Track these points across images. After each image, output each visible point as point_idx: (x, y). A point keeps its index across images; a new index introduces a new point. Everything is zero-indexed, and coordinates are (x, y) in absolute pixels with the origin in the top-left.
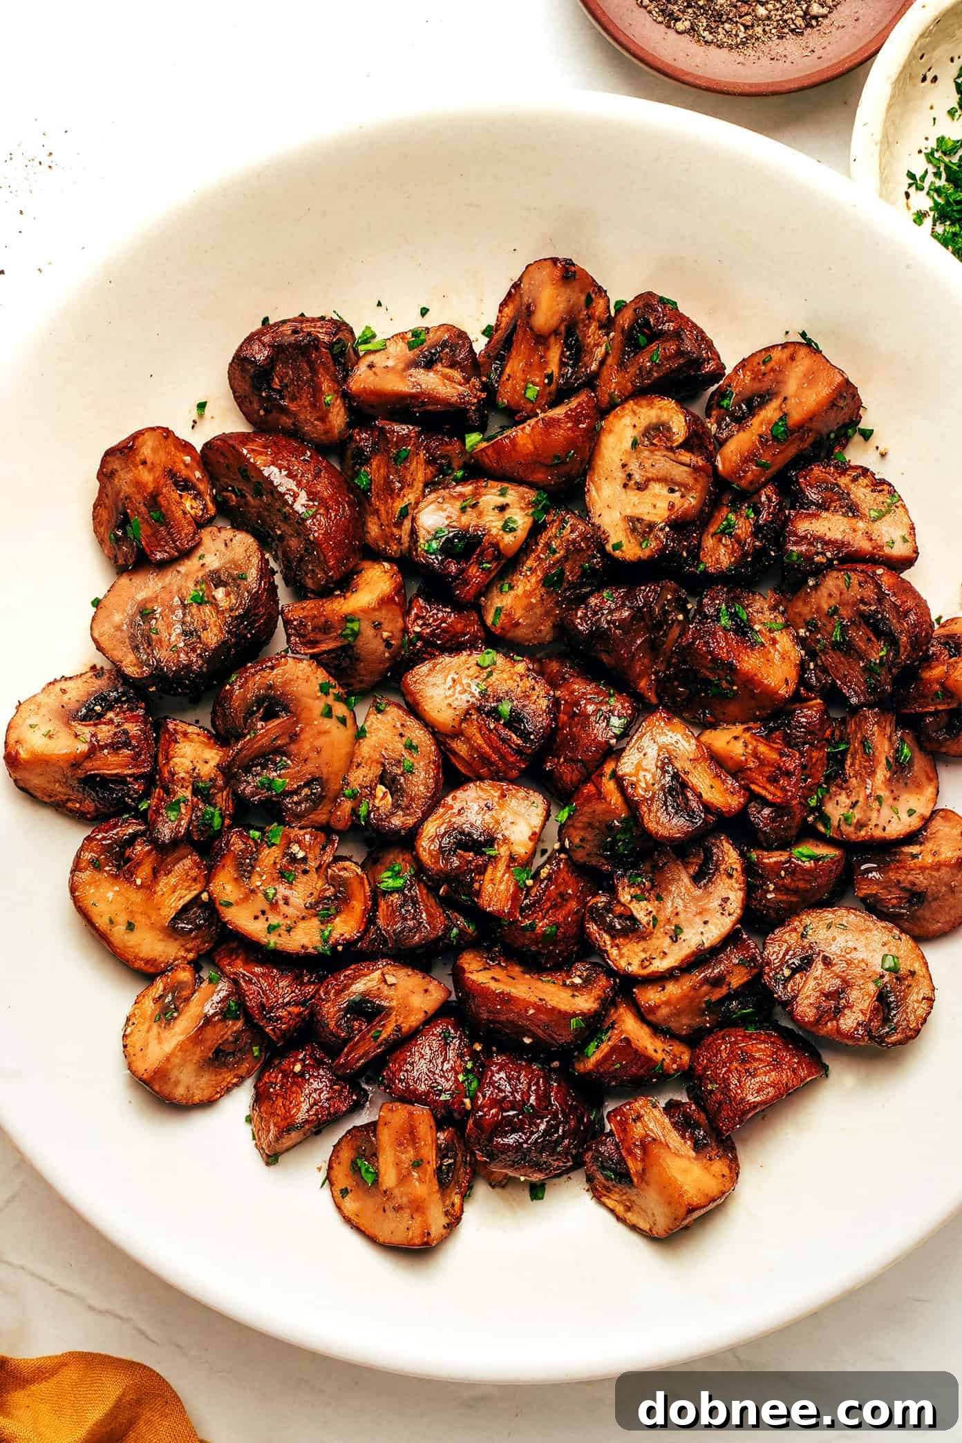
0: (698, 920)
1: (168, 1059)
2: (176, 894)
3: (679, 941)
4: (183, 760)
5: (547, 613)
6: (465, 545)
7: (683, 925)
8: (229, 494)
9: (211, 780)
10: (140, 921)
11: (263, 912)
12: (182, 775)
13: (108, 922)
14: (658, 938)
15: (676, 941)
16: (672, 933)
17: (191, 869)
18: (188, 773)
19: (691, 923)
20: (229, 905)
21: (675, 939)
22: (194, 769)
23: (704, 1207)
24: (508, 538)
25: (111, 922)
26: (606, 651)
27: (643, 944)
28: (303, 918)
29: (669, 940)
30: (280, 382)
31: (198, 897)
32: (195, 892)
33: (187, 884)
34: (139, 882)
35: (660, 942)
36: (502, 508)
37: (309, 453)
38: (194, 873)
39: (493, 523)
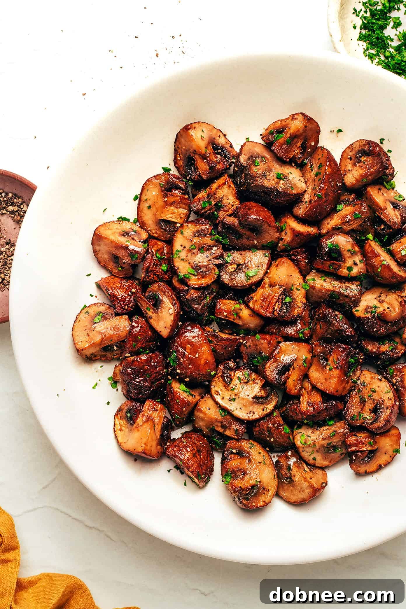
0: (241, 406)
1: (106, 238)
2: (172, 215)
3: (230, 402)
4: (222, 192)
5: (320, 298)
6: (336, 257)
7: (237, 400)
8: (310, 164)
9: (224, 206)
10: (154, 209)
11: (185, 248)
12: (217, 196)
13: (145, 199)
14: (228, 393)
15: (229, 401)
16: (231, 398)
17: (183, 214)
18: (219, 197)
19: (238, 403)
20: (182, 233)
21: (230, 400)
22: (222, 198)
23: (147, 455)
24: (345, 271)
25: (146, 200)
26: (321, 327)
27: (223, 388)
28: (189, 263)
29: (229, 398)
30: (365, 160)
31: (176, 223)
32: (176, 221)
33: (177, 216)
34: (166, 199)
35: (227, 394)
36: (355, 264)
37: (341, 184)
38: (183, 216)
39: (349, 263)
